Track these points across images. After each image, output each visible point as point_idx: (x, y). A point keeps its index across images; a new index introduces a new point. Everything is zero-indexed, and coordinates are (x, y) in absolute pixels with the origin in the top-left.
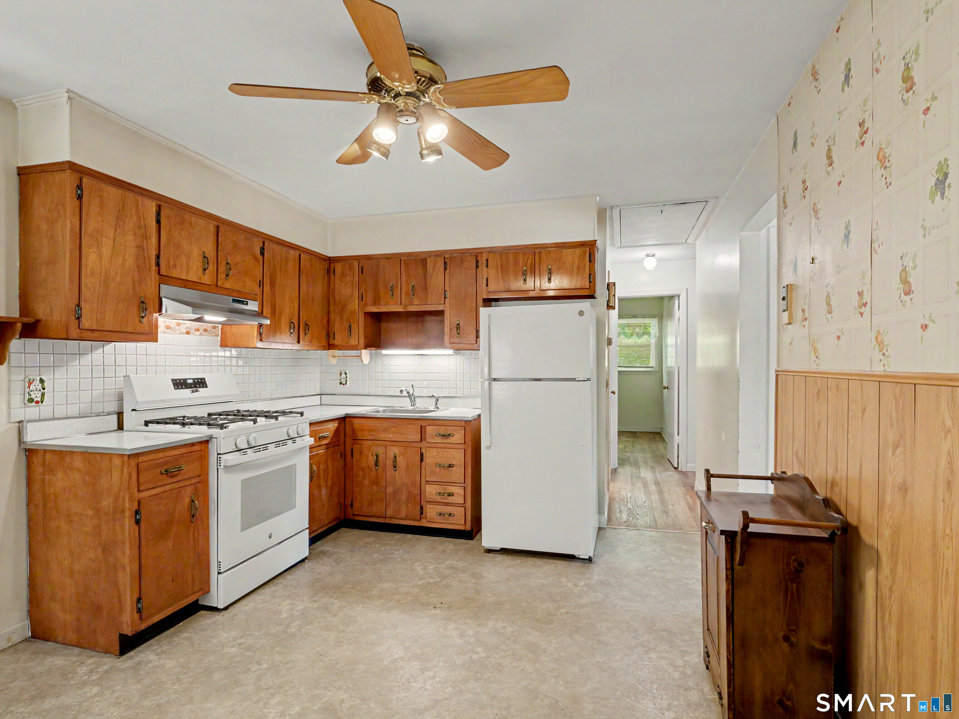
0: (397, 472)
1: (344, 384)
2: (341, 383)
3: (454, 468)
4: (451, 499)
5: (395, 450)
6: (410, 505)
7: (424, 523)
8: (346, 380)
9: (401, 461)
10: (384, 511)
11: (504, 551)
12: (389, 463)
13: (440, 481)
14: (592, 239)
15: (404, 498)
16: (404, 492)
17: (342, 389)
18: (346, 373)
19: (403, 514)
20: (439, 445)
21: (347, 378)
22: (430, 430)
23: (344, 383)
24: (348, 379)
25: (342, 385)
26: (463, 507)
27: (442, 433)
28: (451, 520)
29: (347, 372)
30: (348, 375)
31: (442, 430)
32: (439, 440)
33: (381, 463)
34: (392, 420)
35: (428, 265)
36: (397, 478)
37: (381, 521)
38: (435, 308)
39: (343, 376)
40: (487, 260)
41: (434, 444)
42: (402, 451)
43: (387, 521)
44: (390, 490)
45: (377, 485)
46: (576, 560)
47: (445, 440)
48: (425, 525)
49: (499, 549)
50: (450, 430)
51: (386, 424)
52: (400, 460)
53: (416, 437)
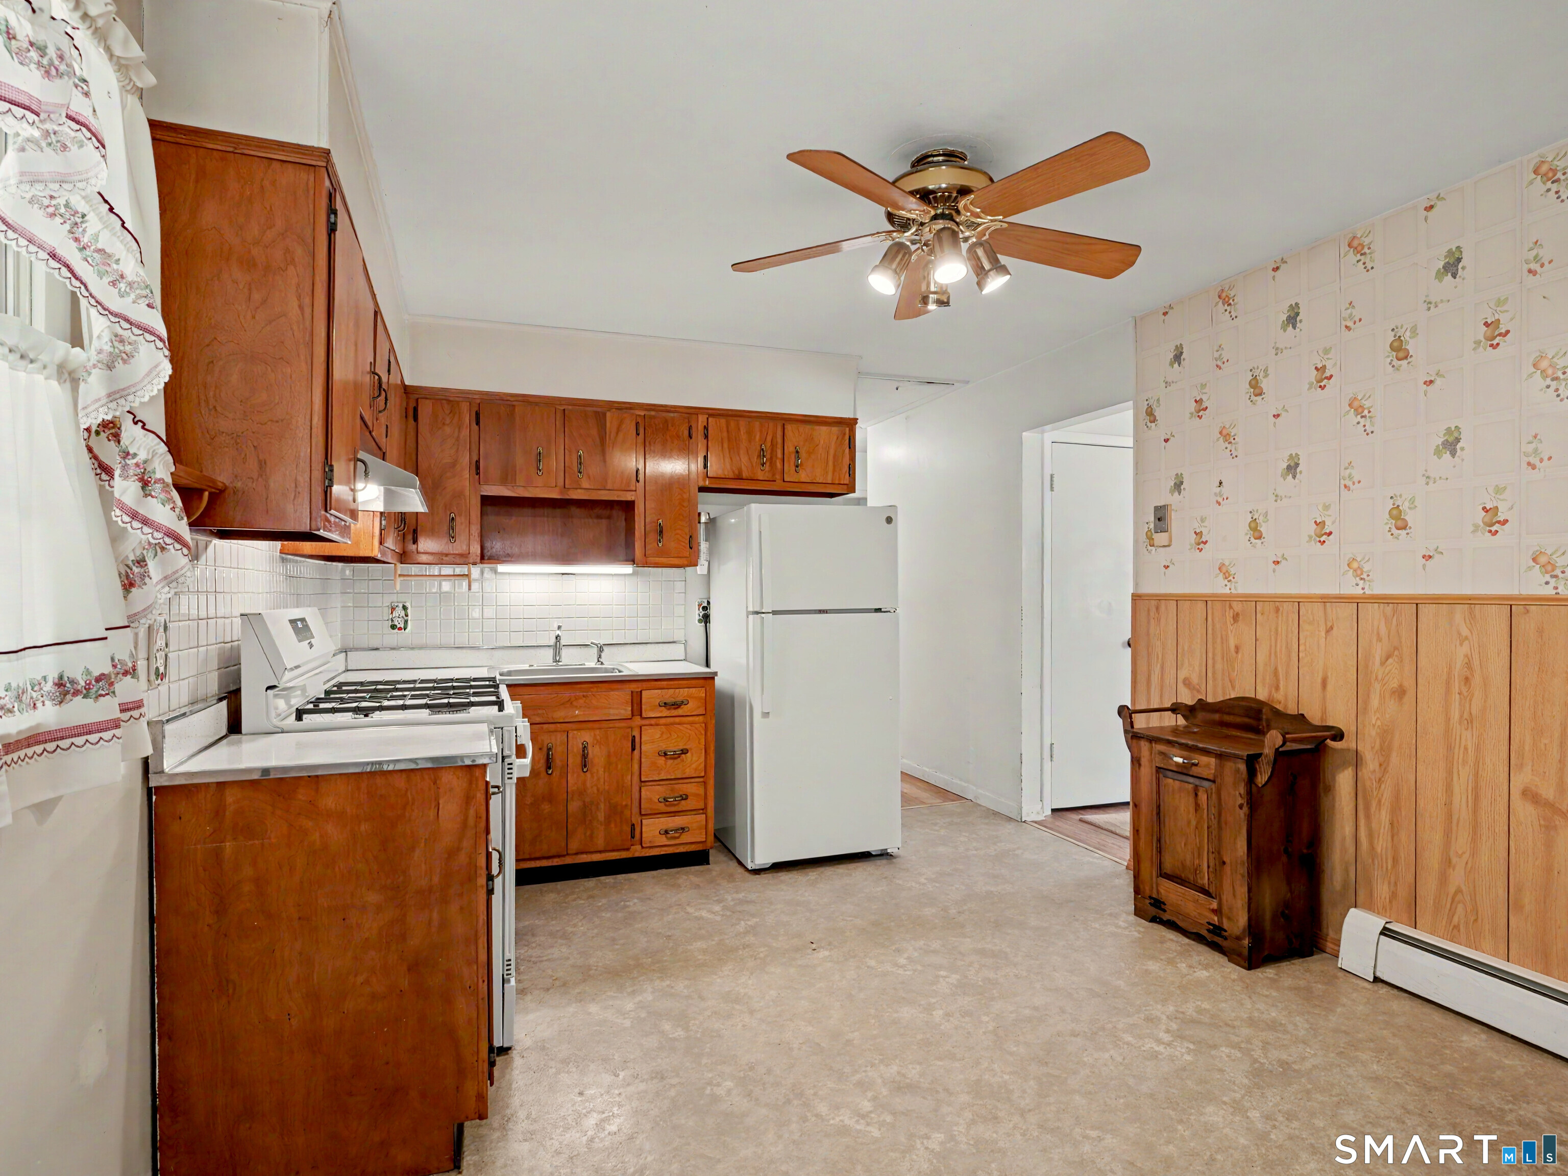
0: (588, 774)
1: (400, 629)
2: (393, 627)
3: (689, 755)
4: (684, 805)
5: (586, 736)
6: (613, 825)
7: (637, 852)
8: (406, 622)
9: (597, 754)
10: (563, 844)
11: (779, 867)
12: (574, 761)
13: (665, 778)
14: (852, 416)
15: (601, 816)
16: (602, 806)
17: (395, 637)
18: (405, 608)
19: (600, 842)
20: (663, 721)
21: (407, 616)
22: (650, 696)
23: (402, 626)
24: (409, 618)
25: (396, 630)
26: (702, 814)
27: (670, 700)
28: (685, 838)
29: (408, 605)
30: (409, 611)
31: (669, 695)
32: (665, 712)
33: (558, 762)
34: (579, 686)
35: (608, 424)
36: (588, 784)
37: (556, 862)
38: (618, 497)
39: (399, 612)
40: (706, 428)
41: (655, 720)
42: (598, 737)
43: (568, 860)
44: (574, 806)
45: (550, 802)
46: (873, 858)
47: (673, 711)
48: (637, 855)
49: (768, 866)
50: (681, 694)
51: (566, 694)
52: (593, 752)
53: (623, 712)
